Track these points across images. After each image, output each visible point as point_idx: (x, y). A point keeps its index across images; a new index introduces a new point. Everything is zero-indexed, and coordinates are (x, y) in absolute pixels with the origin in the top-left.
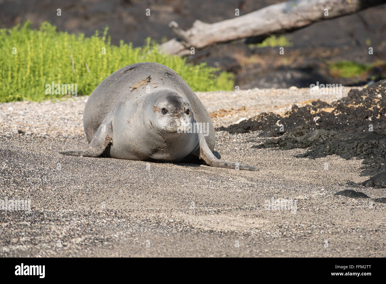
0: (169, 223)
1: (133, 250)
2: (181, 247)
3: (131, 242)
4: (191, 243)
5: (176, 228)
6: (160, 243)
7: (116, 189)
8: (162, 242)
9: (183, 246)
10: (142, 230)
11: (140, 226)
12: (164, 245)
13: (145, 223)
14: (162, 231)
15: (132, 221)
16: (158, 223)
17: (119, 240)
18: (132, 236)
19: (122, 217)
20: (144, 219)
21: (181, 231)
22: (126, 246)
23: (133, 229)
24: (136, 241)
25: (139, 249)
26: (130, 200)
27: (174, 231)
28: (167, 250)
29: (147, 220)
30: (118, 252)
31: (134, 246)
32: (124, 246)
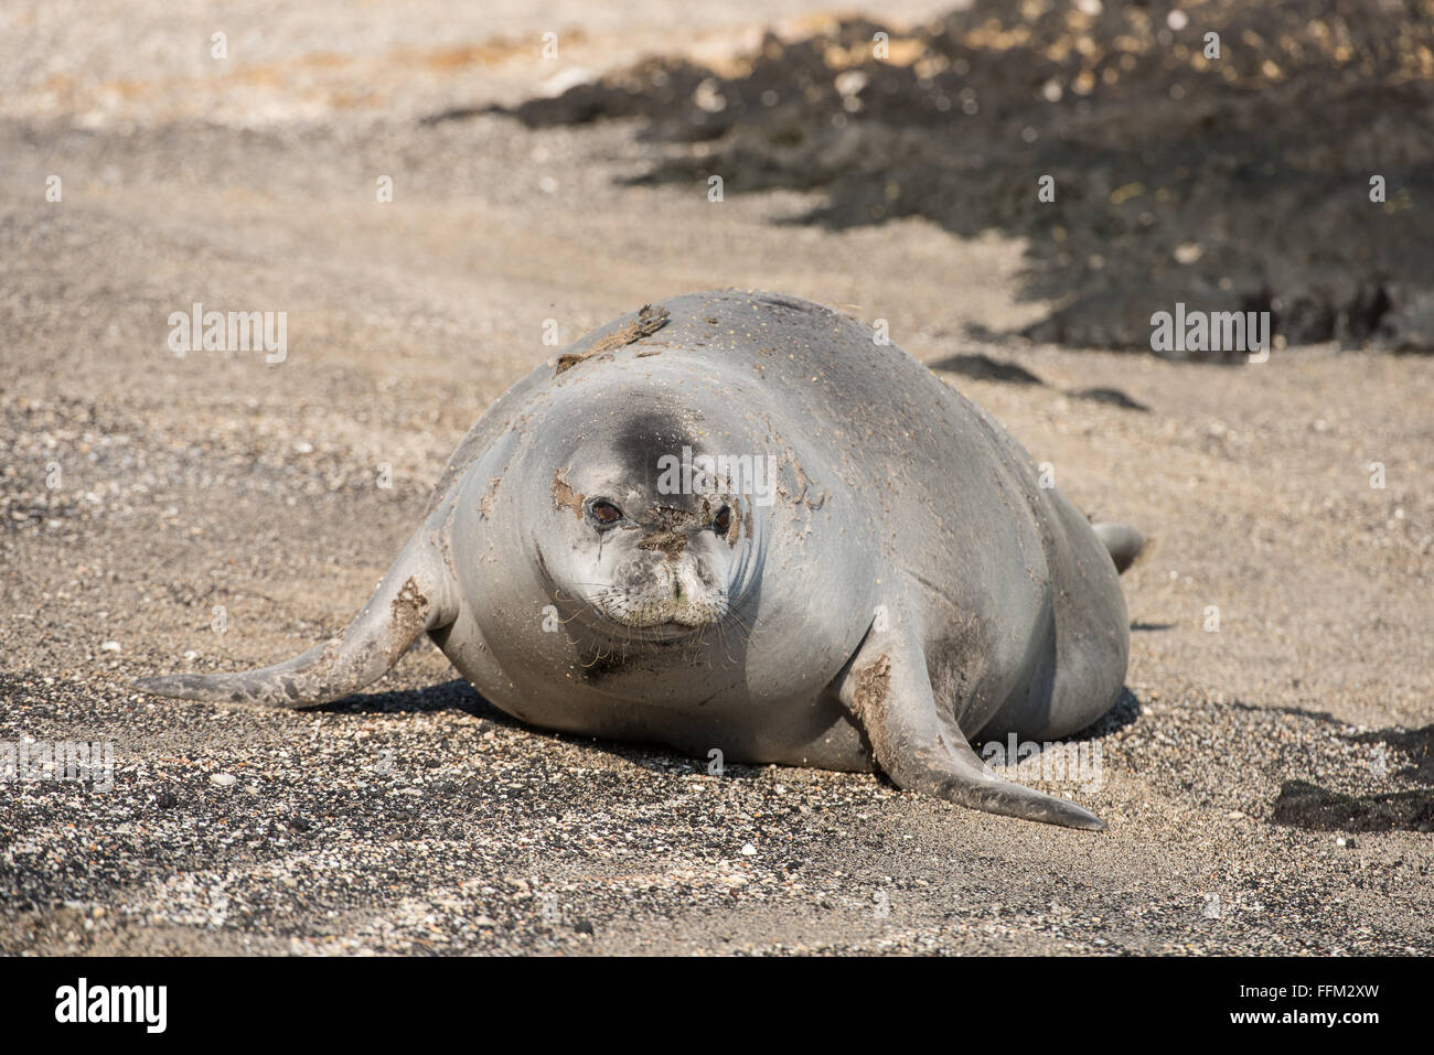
0: (292, 458)
1: (158, 550)
2: (339, 547)
3: (150, 525)
4: (378, 536)
5: (321, 476)
6: (258, 531)
7: (97, 322)
8: (266, 526)
9: (345, 543)
10: (191, 480)
11: (185, 462)
12: (275, 539)
13: (203, 454)
14: (265, 485)
15: (153, 446)
16: (254, 454)
17: (103, 516)
18: (153, 502)
19: (115, 429)
20: (201, 437)
21: (341, 489)
22: (131, 536)
23: (156, 476)
24: (169, 518)
25: (178, 550)
26: (146, 363)
27: (313, 487)
28: (286, 556)
29: (211, 443)
30: (102, 557)
31: (161, 538)
32: (123, 537)
